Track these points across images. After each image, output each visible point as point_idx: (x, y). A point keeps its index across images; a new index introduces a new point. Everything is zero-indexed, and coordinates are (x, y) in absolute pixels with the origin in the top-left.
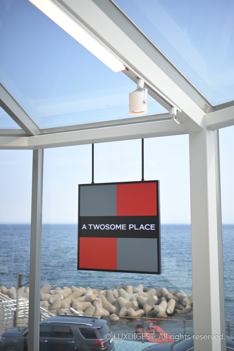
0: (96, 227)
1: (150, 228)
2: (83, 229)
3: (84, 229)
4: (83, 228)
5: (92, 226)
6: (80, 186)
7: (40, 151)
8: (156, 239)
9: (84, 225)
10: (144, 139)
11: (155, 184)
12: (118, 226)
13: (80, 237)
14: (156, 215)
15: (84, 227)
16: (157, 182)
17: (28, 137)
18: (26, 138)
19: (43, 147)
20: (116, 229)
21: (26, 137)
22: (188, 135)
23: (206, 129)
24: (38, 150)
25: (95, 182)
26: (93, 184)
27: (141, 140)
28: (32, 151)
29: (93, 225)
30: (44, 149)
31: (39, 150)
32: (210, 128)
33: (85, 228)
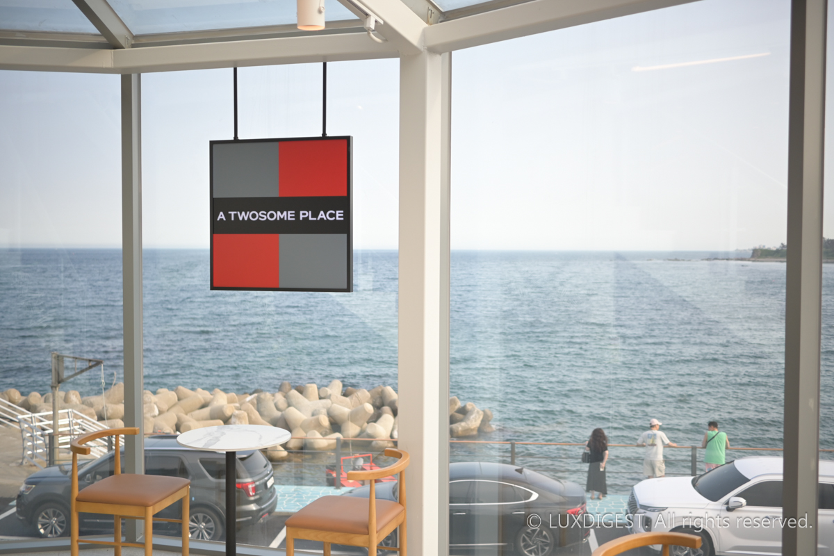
0: (243, 216)
1: (335, 217)
2: (218, 219)
3: (221, 220)
4: (219, 217)
5: (235, 214)
6: (212, 143)
7: (134, 77)
8: (345, 235)
9: (221, 213)
10: (328, 63)
11: (345, 141)
12: (282, 214)
13: (213, 233)
14: (345, 195)
15: (221, 216)
16: (347, 140)
17: (113, 50)
18: (110, 53)
19: (140, 70)
20: (278, 219)
21: (109, 51)
22: (398, 60)
23: (426, 51)
24: (131, 75)
25: (240, 137)
26: (236, 140)
27: (322, 64)
28: (119, 76)
29: (237, 214)
30: (142, 74)
31: (133, 75)
32: (433, 50)
33: (223, 217)
